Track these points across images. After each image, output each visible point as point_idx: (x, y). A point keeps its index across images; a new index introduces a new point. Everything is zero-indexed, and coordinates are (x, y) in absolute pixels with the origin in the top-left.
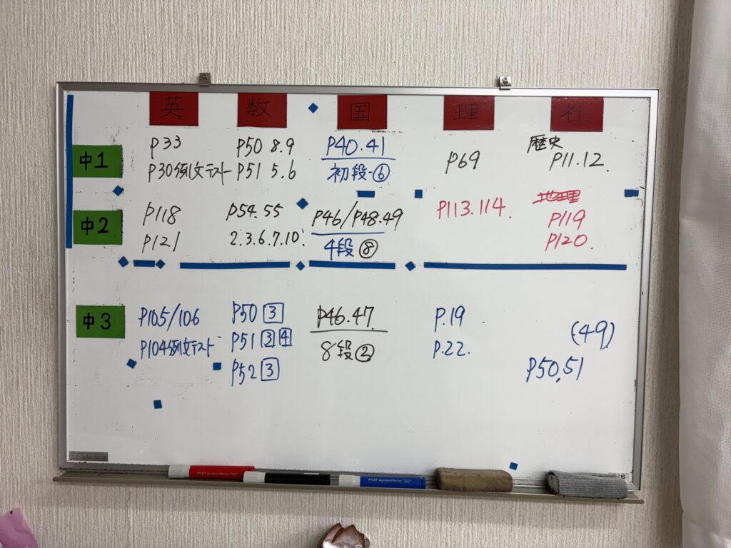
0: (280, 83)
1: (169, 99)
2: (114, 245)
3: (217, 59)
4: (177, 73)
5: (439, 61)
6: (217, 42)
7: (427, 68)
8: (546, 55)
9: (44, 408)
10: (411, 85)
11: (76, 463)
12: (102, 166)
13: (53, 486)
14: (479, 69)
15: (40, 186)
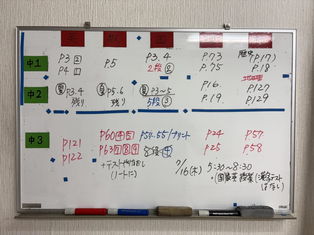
0: (123, 27)
1: (70, 34)
2: (44, 104)
3: (93, 15)
4: (74, 22)
5: (197, 17)
6: (93, 8)
7: (191, 19)
8: (245, 14)
9: (10, 183)
10: (184, 27)
11: (25, 209)
12: (38, 66)
13: (14, 220)
14: (215, 20)
15: (8, 76)
